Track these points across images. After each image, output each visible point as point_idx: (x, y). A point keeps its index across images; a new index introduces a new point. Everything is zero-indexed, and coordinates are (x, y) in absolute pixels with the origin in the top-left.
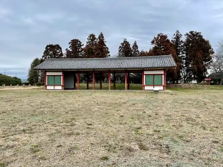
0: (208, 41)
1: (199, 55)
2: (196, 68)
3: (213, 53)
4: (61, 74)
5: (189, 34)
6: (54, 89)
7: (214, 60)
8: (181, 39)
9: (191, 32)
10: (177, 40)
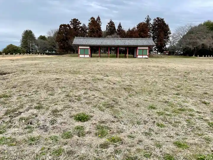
0: (168, 25)
1: (162, 35)
2: (159, 44)
3: (170, 33)
4: (88, 47)
5: (156, 19)
6: (84, 57)
7: (171, 38)
8: (150, 22)
9: (158, 18)
10: (147, 23)
